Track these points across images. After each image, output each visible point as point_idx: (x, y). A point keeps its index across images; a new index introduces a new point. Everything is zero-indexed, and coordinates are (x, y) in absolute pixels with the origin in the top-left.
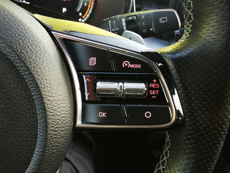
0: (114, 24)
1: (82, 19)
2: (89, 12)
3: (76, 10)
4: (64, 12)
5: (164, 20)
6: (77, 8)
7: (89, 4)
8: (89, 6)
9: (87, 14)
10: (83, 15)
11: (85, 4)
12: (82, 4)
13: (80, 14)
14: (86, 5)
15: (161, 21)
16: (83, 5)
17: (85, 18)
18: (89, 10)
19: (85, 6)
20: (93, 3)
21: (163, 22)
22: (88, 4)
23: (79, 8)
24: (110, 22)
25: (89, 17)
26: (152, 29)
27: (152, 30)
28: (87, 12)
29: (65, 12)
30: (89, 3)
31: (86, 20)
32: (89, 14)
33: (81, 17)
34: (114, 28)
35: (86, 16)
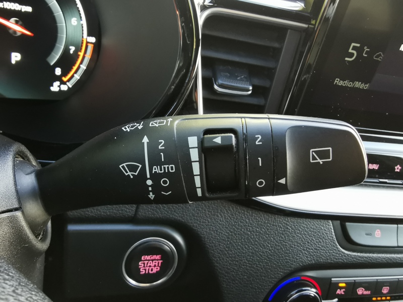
0: (162, 151)
1: (61, 84)
2: (79, 67)
3: (48, 59)
4: (13, 62)
5: (323, 155)
6: (51, 56)
7: (81, 49)
8: (81, 54)
9: (76, 72)
10: (64, 73)
11: (71, 47)
12: (63, 47)
13: (58, 71)
14: (74, 52)
15: (314, 158)
16: (66, 50)
17: (69, 81)
18: (81, 63)
19: (71, 52)
20: (90, 47)
21: (321, 161)
22: (78, 49)
23: (55, 57)
24: (145, 140)
25: (79, 80)
26: (285, 178)
27: (284, 183)
28: (75, 68)
29: (17, 62)
30: (82, 46)
31: (70, 86)
32: (80, 72)
33: (59, 78)
34: (160, 163)
35: (72, 76)
